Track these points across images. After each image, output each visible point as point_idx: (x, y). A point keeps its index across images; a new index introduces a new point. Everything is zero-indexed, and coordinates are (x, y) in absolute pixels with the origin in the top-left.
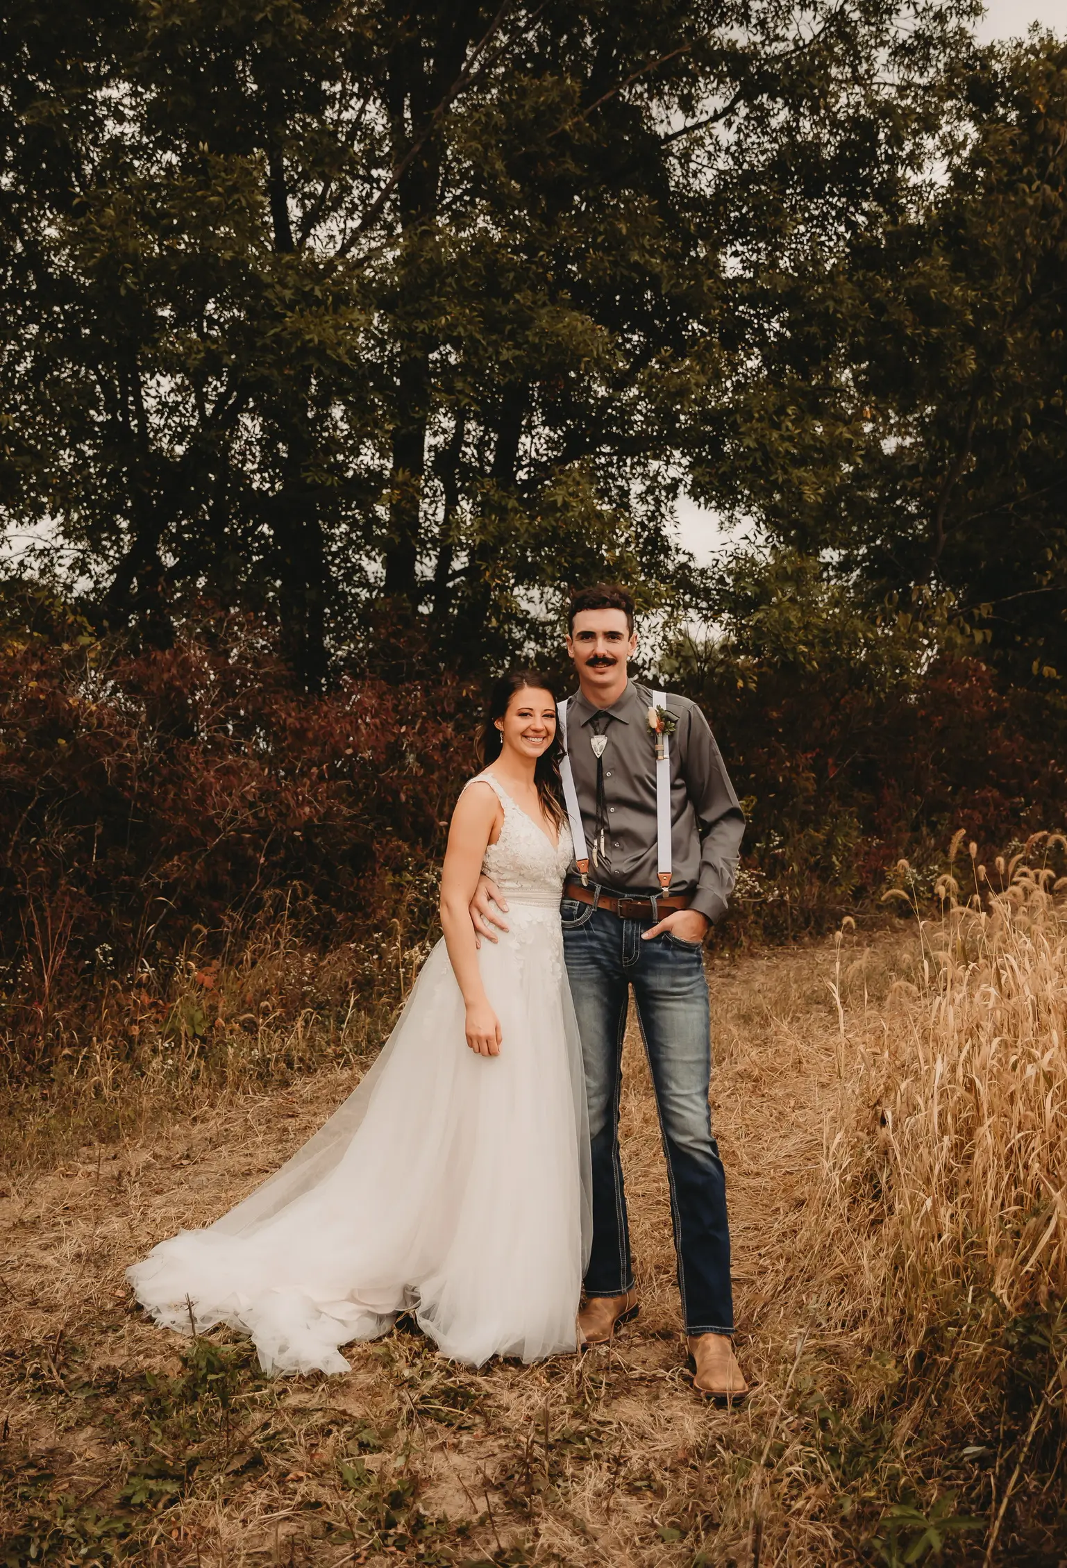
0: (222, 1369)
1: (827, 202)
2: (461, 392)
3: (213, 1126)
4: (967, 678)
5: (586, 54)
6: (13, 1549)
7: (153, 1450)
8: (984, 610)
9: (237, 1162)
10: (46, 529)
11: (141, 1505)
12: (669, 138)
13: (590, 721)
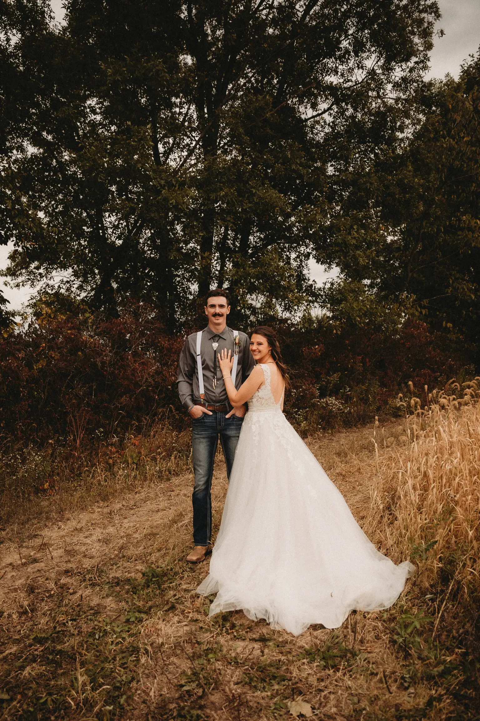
0: (157, 577)
1: (367, 145)
2: (229, 221)
3: (143, 495)
4: (419, 328)
5: (274, 87)
6: (90, 636)
7: (135, 604)
8: (425, 302)
9: (154, 507)
10: (67, 274)
11: (133, 622)
12: (306, 120)
13: (212, 338)
